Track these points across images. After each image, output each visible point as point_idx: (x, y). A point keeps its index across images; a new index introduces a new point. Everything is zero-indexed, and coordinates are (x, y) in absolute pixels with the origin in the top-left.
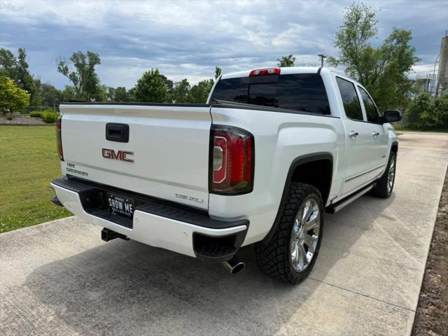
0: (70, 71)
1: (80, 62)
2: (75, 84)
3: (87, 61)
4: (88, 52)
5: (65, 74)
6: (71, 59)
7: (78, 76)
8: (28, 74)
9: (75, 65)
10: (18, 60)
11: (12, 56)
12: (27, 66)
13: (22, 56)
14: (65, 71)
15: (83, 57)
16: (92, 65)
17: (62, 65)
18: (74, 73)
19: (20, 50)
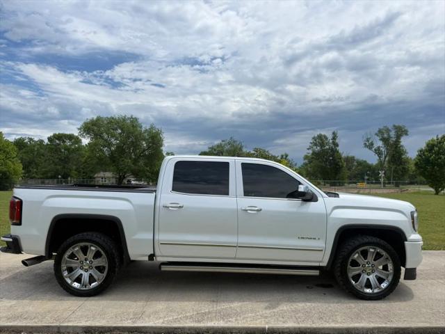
0: (375, 146)
1: (386, 136)
2: (380, 157)
3: (393, 134)
4: (394, 126)
5: (370, 149)
6: (376, 134)
7: (383, 149)
8: (338, 152)
9: (381, 140)
10: (331, 141)
11: (327, 139)
12: (338, 146)
13: (334, 138)
14: (370, 146)
15: (388, 131)
16: (398, 137)
17: (368, 141)
18: (379, 147)
19: (334, 133)
